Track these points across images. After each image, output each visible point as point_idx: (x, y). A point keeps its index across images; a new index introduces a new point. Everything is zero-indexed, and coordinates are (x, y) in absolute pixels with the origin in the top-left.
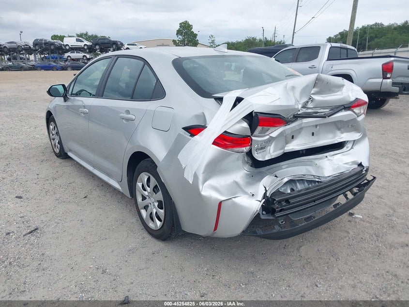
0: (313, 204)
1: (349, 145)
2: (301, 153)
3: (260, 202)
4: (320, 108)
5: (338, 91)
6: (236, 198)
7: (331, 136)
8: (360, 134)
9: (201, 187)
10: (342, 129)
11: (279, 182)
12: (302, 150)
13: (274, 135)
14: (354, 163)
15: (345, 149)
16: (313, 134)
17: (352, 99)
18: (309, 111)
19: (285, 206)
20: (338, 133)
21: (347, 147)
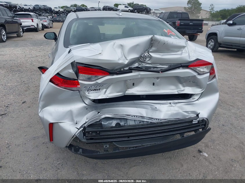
0: (126, 139)
1: (196, 97)
2: (141, 97)
3: (79, 129)
4: (159, 64)
5: (178, 51)
6: (61, 123)
7: (173, 87)
8: (201, 90)
9: (39, 111)
10: (184, 83)
11: (98, 117)
12: (143, 95)
13: (100, 81)
14: (193, 112)
15: (191, 100)
16: (154, 84)
17: (193, 59)
18: (148, 65)
19: (94, 136)
20: (181, 86)
21: (194, 99)
